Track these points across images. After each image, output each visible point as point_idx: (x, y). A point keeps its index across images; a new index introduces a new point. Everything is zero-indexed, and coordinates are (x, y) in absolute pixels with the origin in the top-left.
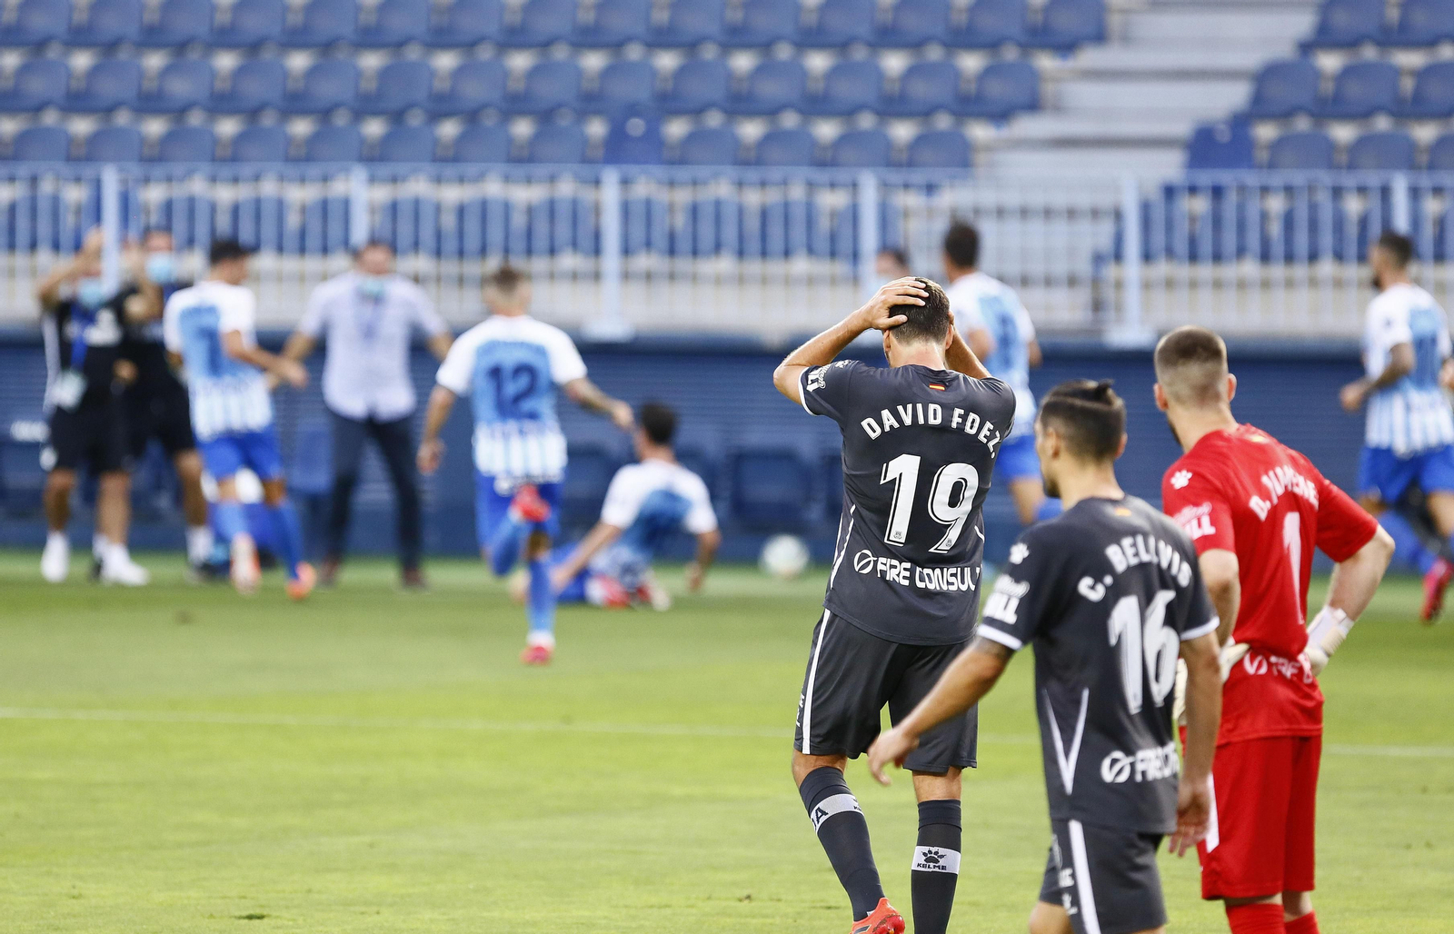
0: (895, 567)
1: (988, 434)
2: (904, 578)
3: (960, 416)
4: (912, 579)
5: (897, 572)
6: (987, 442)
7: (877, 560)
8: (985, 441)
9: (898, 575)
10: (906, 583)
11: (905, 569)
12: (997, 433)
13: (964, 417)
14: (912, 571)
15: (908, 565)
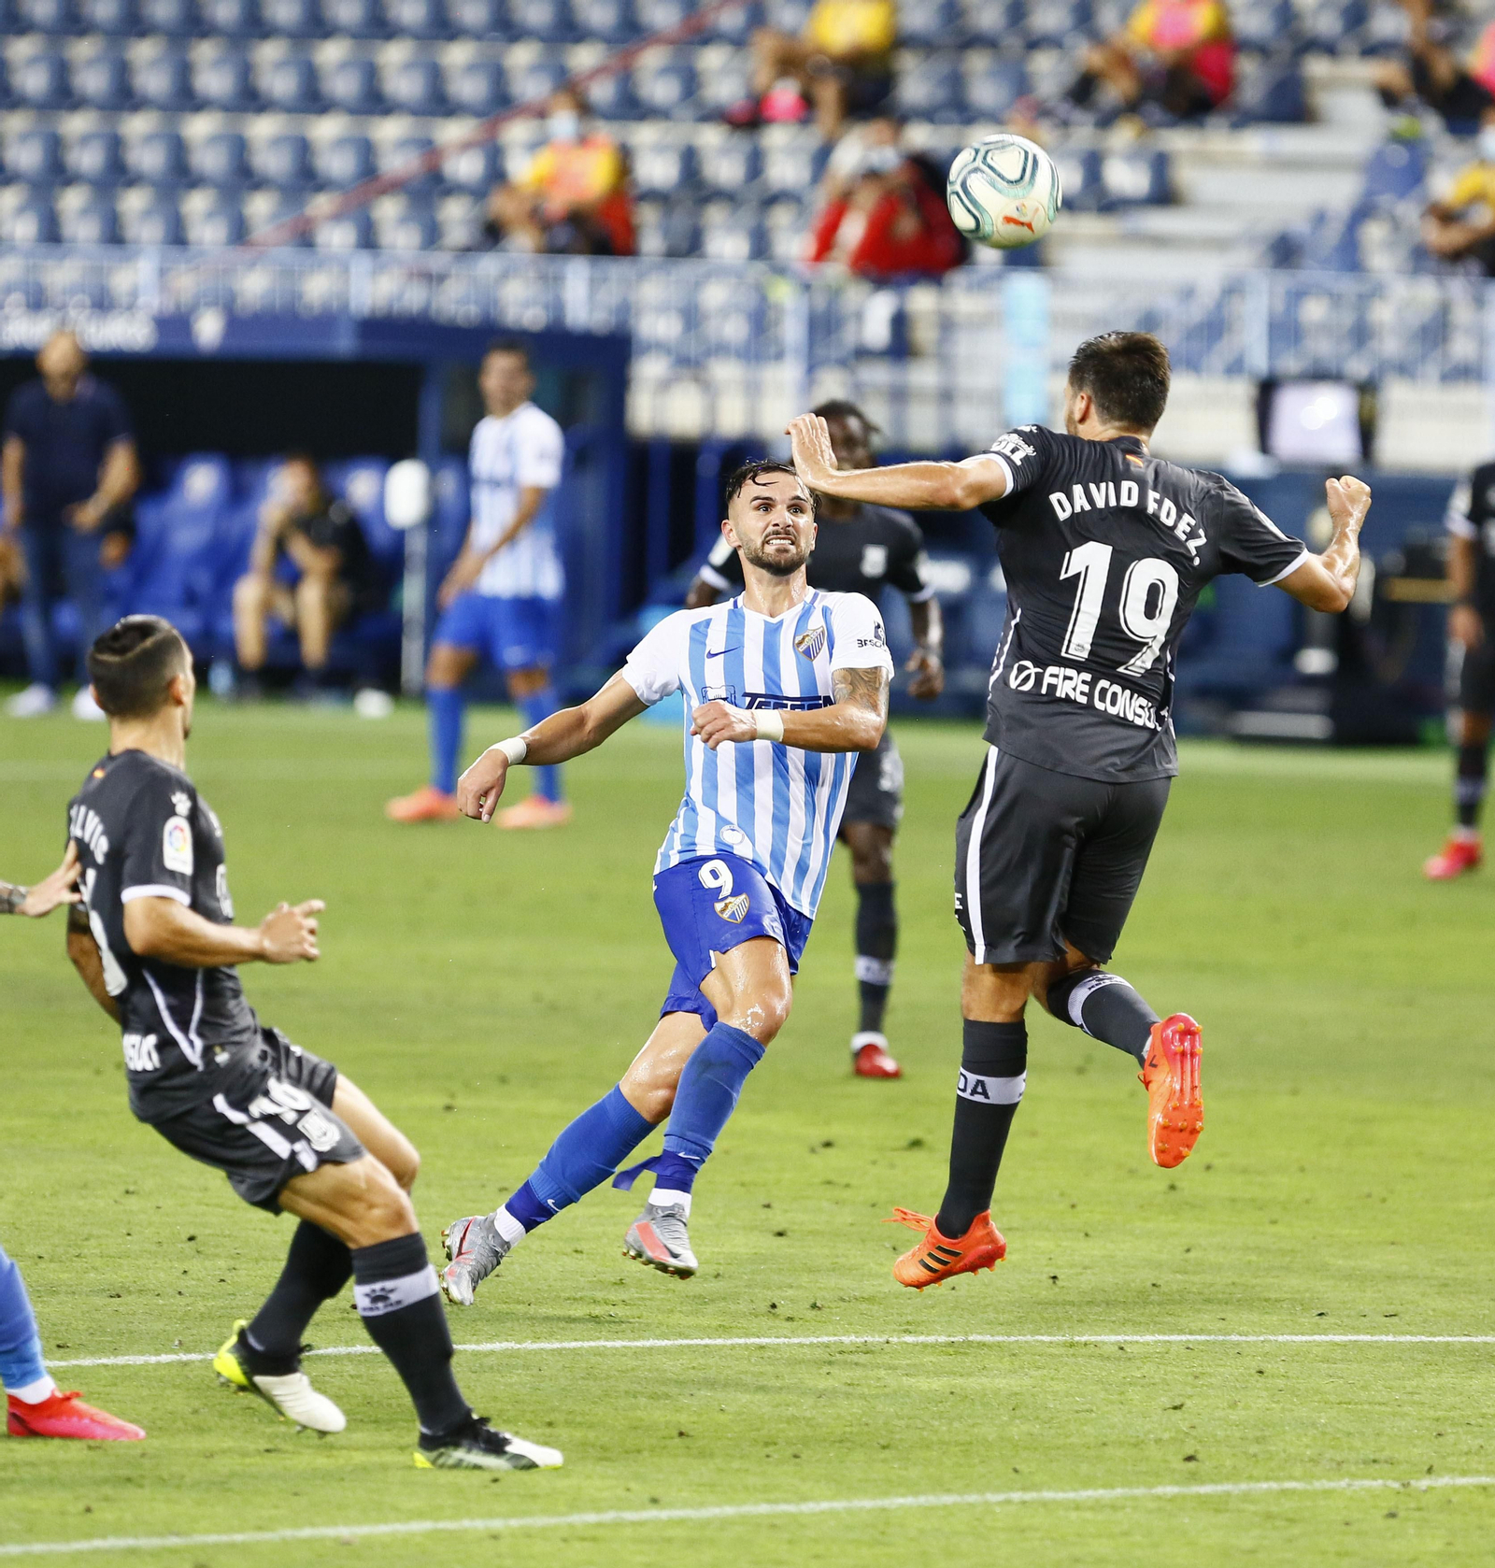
0: (1071, 678)
1: (1188, 529)
2: (1082, 693)
3: (1156, 501)
4: (1090, 695)
5: (1071, 685)
6: (1186, 540)
7: (1043, 674)
8: (1183, 537)
9: (1074, 689)
10: (1083, 700)
11: (1084, 682)
12: (1201, 532)
13: (1160, 503)
14: (1092, 684)
15: (1088, 677)
